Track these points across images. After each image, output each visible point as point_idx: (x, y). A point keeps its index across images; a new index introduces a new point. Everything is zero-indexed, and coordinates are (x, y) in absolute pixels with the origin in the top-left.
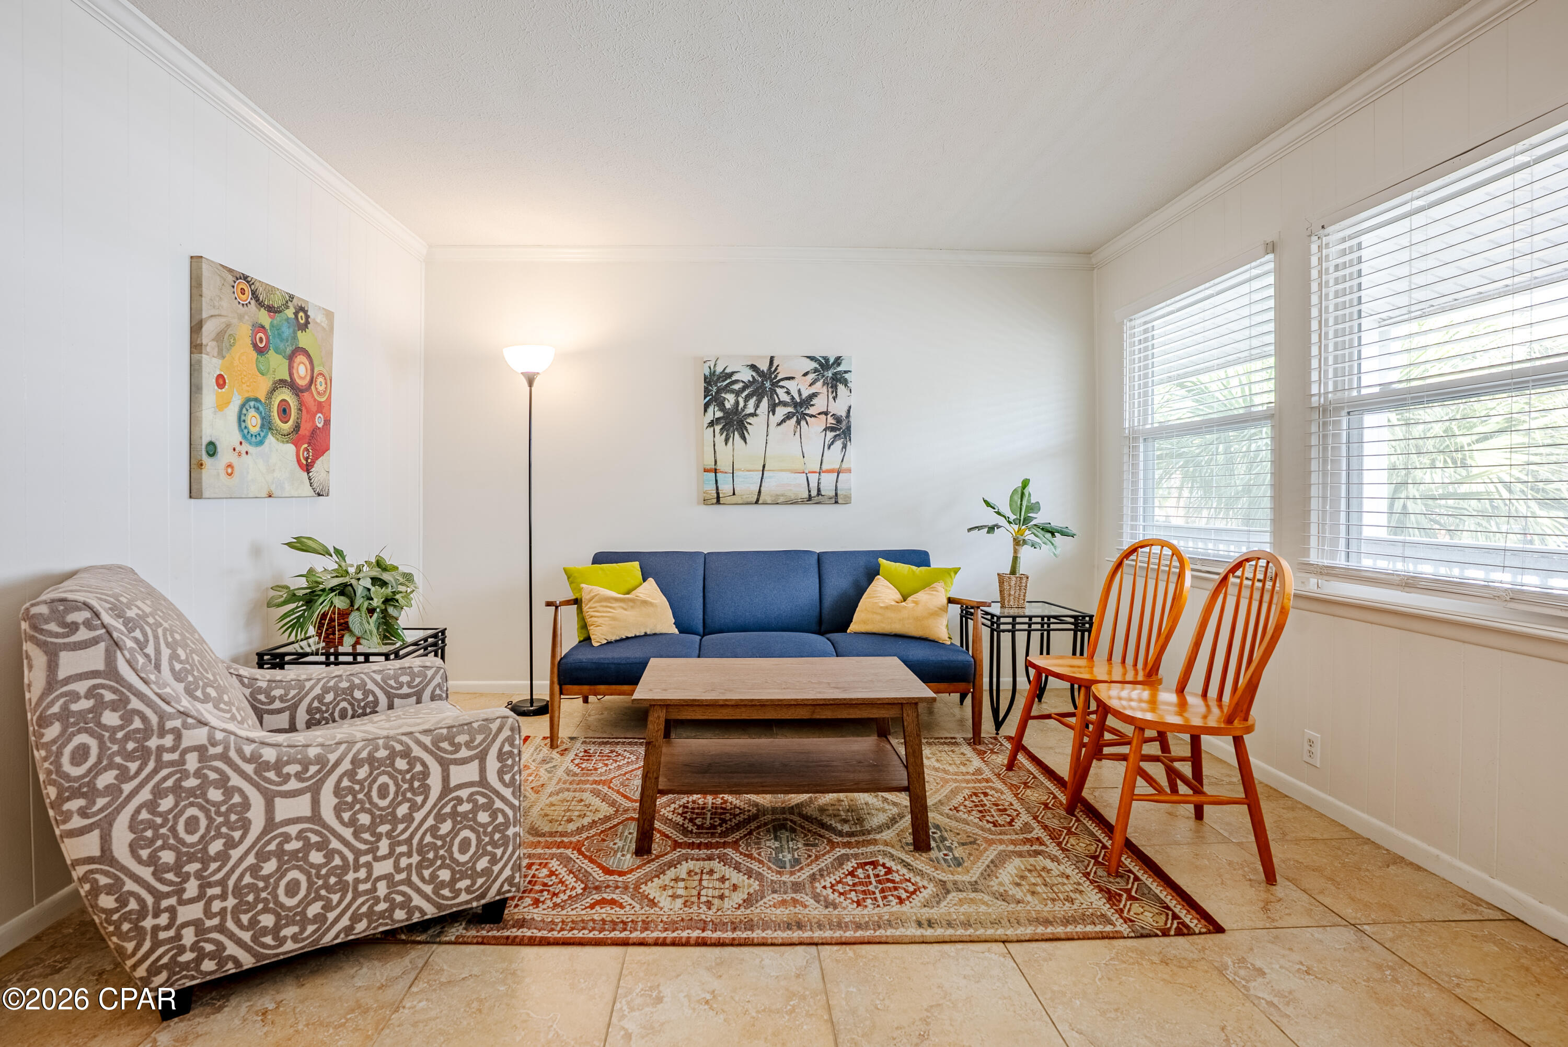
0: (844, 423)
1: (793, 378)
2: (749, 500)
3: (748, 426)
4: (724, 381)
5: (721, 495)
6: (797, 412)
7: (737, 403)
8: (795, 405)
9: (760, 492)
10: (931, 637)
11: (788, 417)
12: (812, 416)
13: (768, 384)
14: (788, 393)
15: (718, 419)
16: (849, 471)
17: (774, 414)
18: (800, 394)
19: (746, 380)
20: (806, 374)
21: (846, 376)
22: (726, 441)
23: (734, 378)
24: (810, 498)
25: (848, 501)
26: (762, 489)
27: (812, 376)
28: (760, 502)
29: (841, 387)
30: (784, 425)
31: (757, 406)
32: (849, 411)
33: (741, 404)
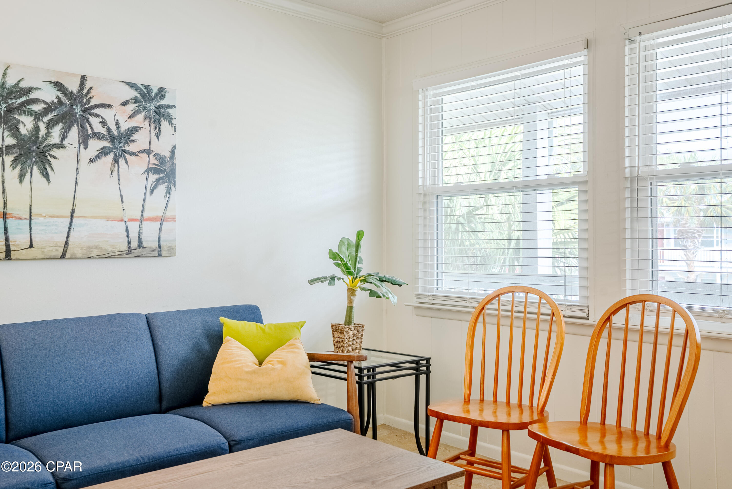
0: (168, 165)
1: (109, 106)
2: (53, 254)
3: (52, 160)
4: (17, 98)
5: (12, 248)
6: (115, 147)
7: (37, 129)
8: (113, 139)
9: (67, 243)
10: (303, 399)
11: (103, 152)
12: (132, 154)
13: (78, 110)
14: (103, 123)
15: (9, 148)
16: (173, 219)
17: (86, 148)
18: (118, 127)
19: (48, 101)
20: (125, 104)
21: (171, 111)
22: (21, 177)
23: (32, 96)
24: (130, 250)
25: (172, 253)
26: (70, 239)
27: (131, 107)
28: (68, 255)
29: (164, 124)
30: (99, 162)
31: (64, 136)
32: (173, 152)
33: (43, 131)
